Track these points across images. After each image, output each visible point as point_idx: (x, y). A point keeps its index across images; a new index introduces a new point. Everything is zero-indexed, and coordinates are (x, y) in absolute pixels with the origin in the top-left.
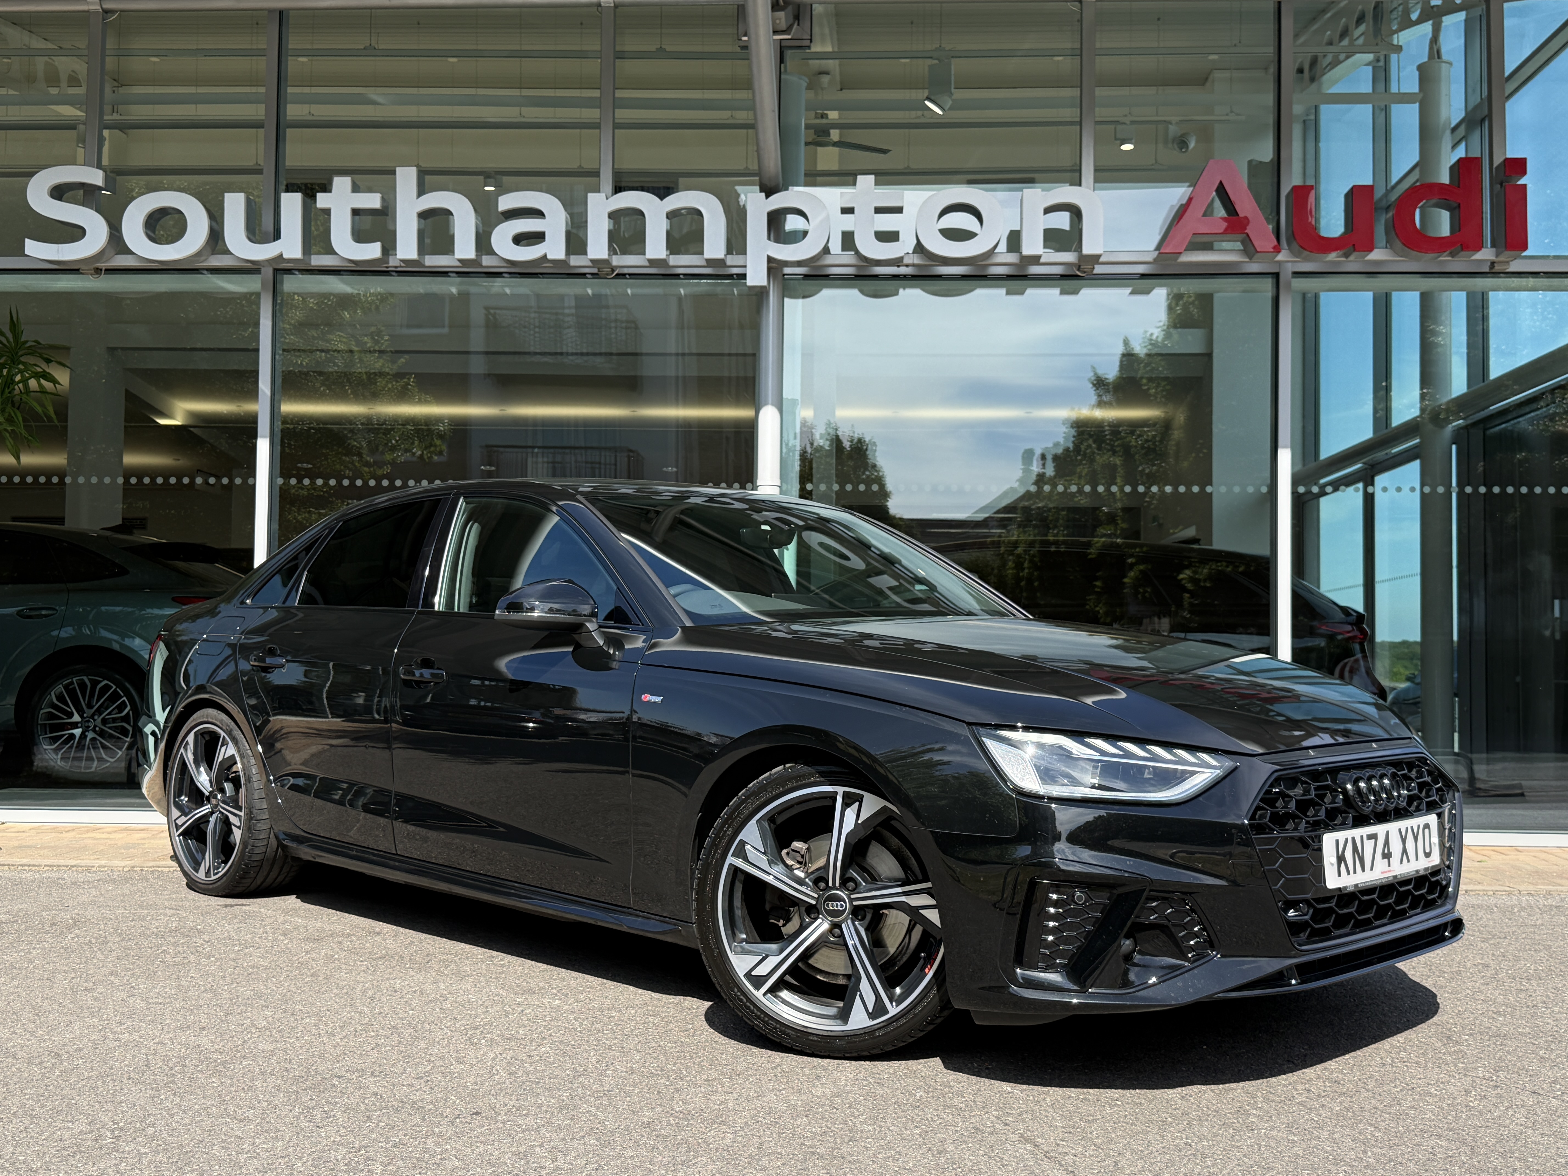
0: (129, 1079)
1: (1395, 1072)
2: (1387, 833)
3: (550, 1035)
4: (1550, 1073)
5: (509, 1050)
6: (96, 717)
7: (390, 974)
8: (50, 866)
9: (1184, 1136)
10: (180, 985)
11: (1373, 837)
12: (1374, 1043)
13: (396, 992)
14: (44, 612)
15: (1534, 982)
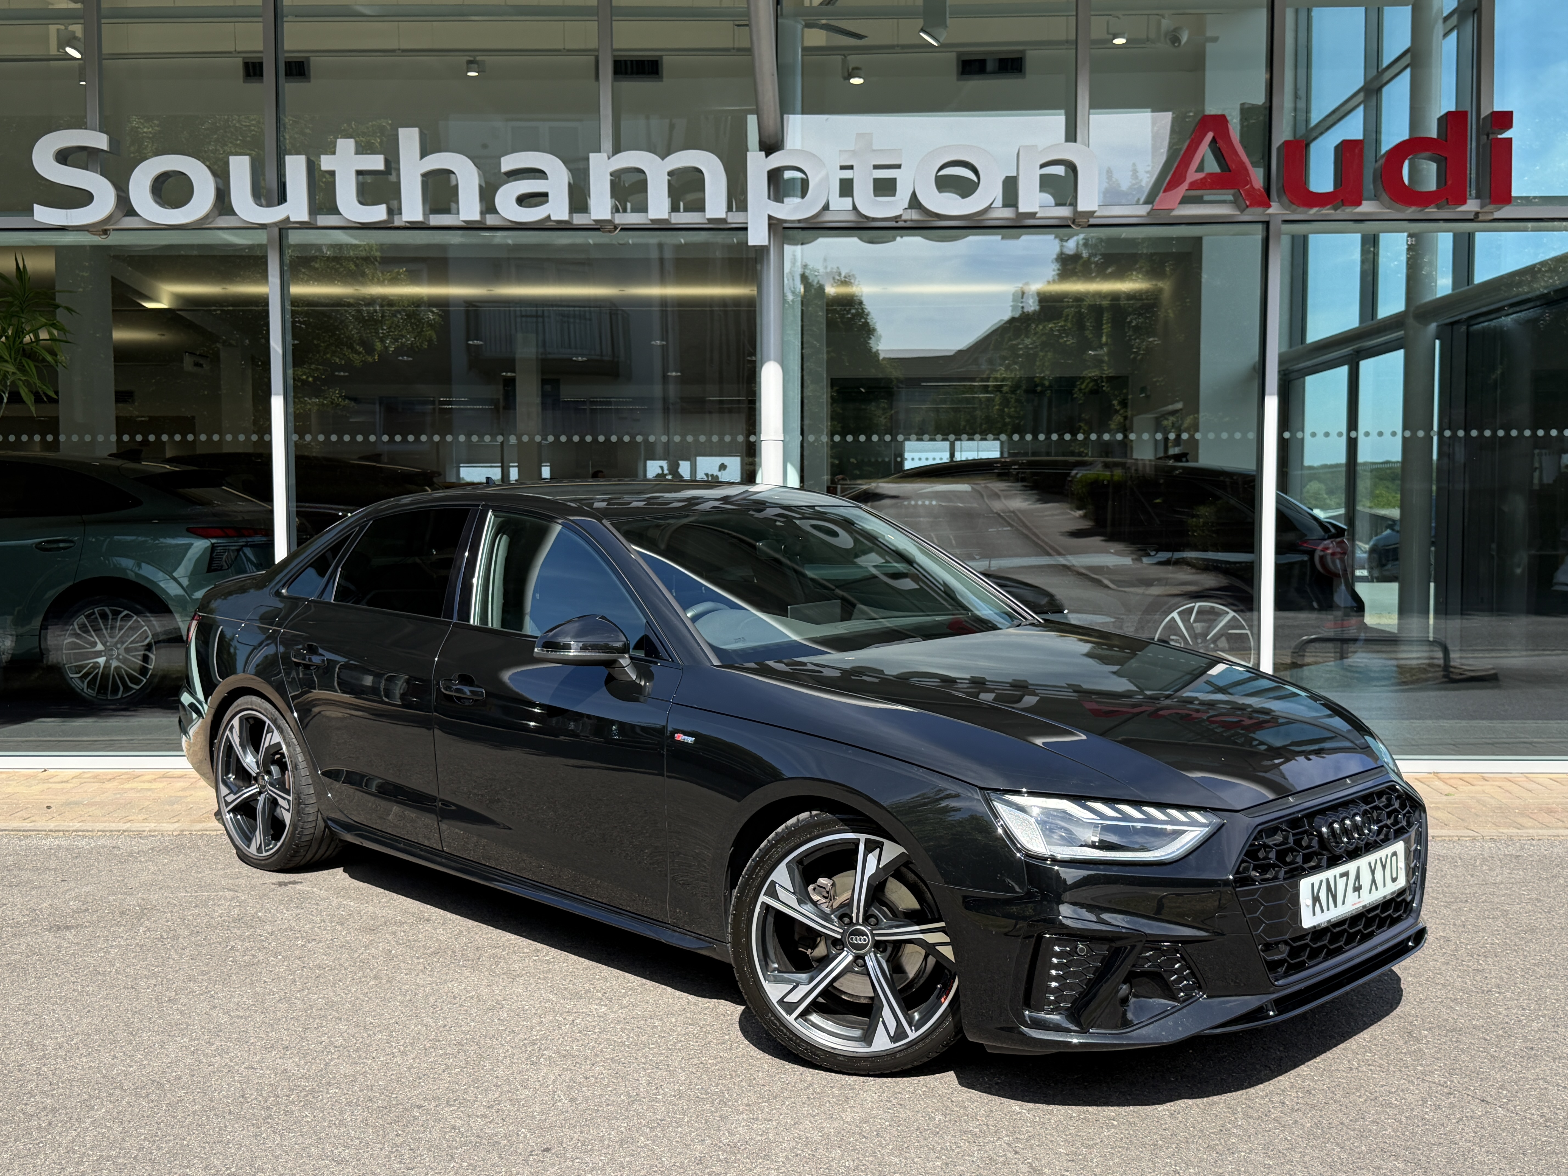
0: (230, 1113)
1: (1360, 1079)
2: (1358, 868)
3: (602, 1051)
4: (1498, 1076)
5: (567, 1070)
6: (119, 646)
7: (447, 974)
8: (103, 831)
9: (1173, 1162)
10: (256, 993)
11: (1346, 874)
12: (1343, 1042)
13: (455, 998)
14: (61, 545)
15: (1490, 961)
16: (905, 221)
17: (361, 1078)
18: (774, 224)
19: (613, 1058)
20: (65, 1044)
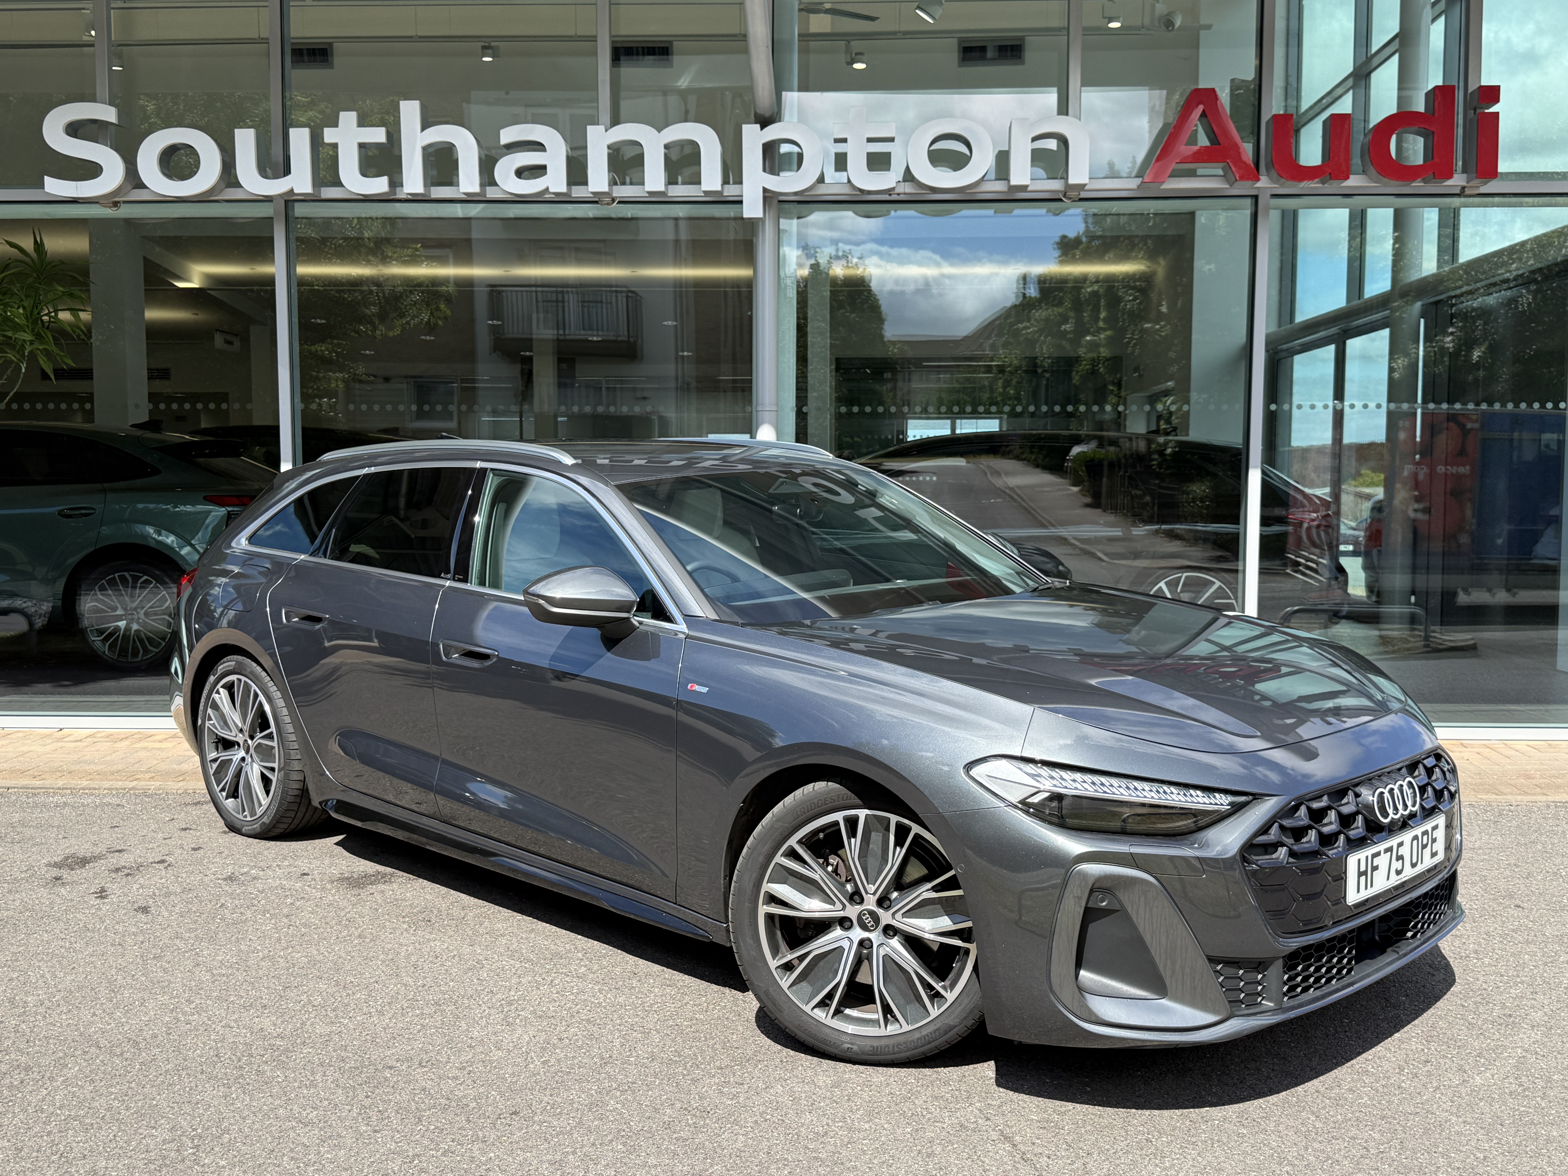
6: (138, 610)
14: (83, 512)
16: (898, 194)
17: (336, 1038)
18: (769, 197)
19: (589, 1019)
20: (46, 1001)
